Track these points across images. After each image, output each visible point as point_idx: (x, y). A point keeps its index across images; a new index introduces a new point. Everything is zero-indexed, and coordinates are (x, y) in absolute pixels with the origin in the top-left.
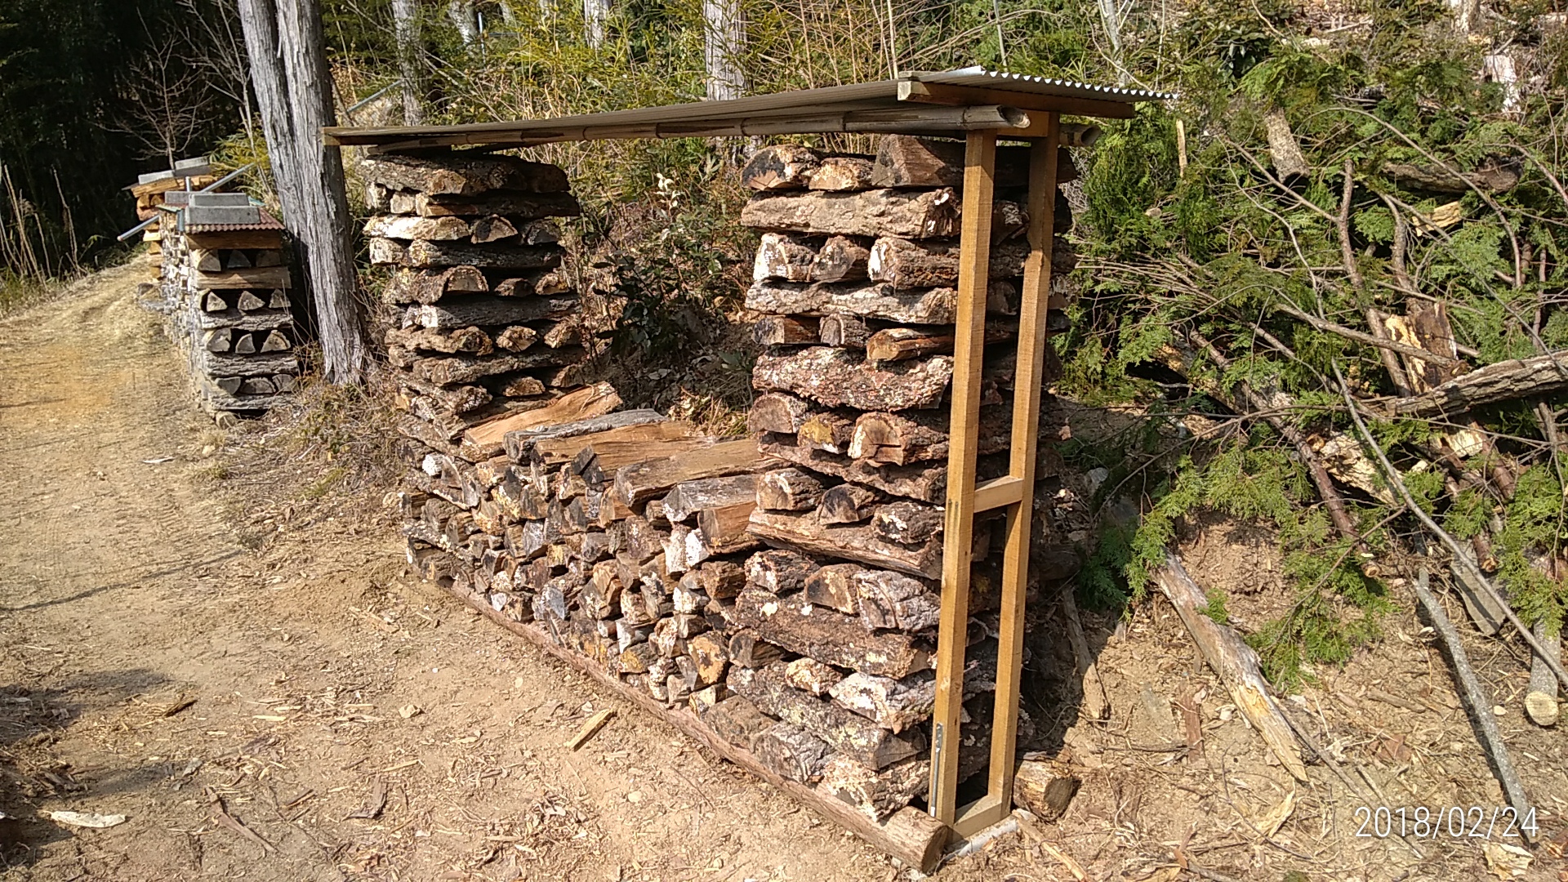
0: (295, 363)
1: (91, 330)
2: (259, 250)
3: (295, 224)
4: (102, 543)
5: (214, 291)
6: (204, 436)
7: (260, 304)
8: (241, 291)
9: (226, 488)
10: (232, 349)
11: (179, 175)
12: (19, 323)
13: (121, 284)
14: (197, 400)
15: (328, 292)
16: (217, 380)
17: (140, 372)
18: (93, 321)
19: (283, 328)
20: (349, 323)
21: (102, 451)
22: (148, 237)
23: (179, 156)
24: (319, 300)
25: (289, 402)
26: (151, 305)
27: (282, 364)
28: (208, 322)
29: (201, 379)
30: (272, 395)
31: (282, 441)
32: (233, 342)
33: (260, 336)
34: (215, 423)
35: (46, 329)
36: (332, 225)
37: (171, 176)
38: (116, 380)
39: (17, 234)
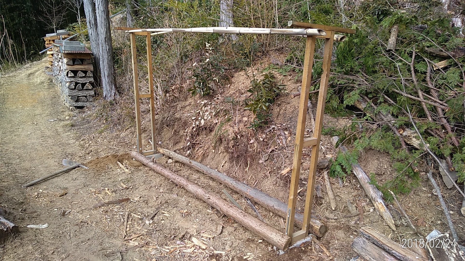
0: (93, 93)
1: (31, 80)
2: (84, 59)
3: (95, 52)
4: (37, 144)
5: (71, 71)
6: (66, 113)
7: (84, 75)
8: (78, 71)
9: (73, 129)
10: (75, 89)
11: (58, 35)
12: (9, 77)
13: (39, 66)
14: (63, 102)
15: (105, 73)
16: (70, 97)
17: (46, 93)
18: (31, 77)
19: (90, 83)
20: (111, 82)
21: (36, 117)
22: (48, 53)
23: (57, 29)
24: (102, 75)
25: (91, 105)
26: (49, 73)
27: (89, 93)
28: (68, 80)
29: (65, 96)
30: (86, 102)
31: (90, 116)
32: (75, 86)
33: (83, 85)
34: (69, 110)
35: (17, 79)
36: (107, 53)
37: (56, 35)
38: (39, 95)
39: (9, 50)
